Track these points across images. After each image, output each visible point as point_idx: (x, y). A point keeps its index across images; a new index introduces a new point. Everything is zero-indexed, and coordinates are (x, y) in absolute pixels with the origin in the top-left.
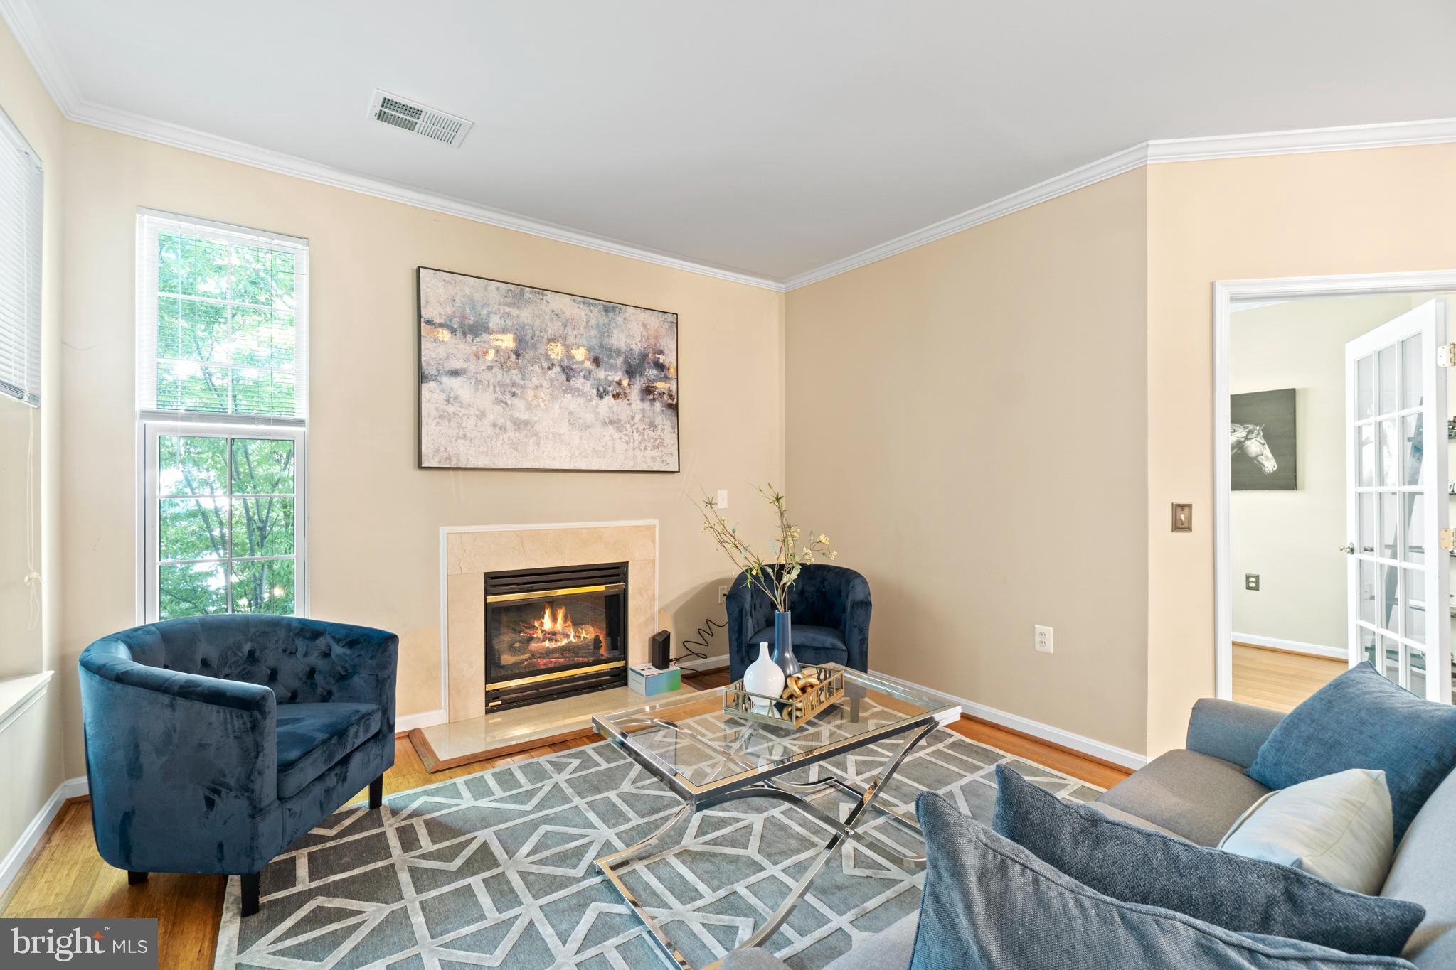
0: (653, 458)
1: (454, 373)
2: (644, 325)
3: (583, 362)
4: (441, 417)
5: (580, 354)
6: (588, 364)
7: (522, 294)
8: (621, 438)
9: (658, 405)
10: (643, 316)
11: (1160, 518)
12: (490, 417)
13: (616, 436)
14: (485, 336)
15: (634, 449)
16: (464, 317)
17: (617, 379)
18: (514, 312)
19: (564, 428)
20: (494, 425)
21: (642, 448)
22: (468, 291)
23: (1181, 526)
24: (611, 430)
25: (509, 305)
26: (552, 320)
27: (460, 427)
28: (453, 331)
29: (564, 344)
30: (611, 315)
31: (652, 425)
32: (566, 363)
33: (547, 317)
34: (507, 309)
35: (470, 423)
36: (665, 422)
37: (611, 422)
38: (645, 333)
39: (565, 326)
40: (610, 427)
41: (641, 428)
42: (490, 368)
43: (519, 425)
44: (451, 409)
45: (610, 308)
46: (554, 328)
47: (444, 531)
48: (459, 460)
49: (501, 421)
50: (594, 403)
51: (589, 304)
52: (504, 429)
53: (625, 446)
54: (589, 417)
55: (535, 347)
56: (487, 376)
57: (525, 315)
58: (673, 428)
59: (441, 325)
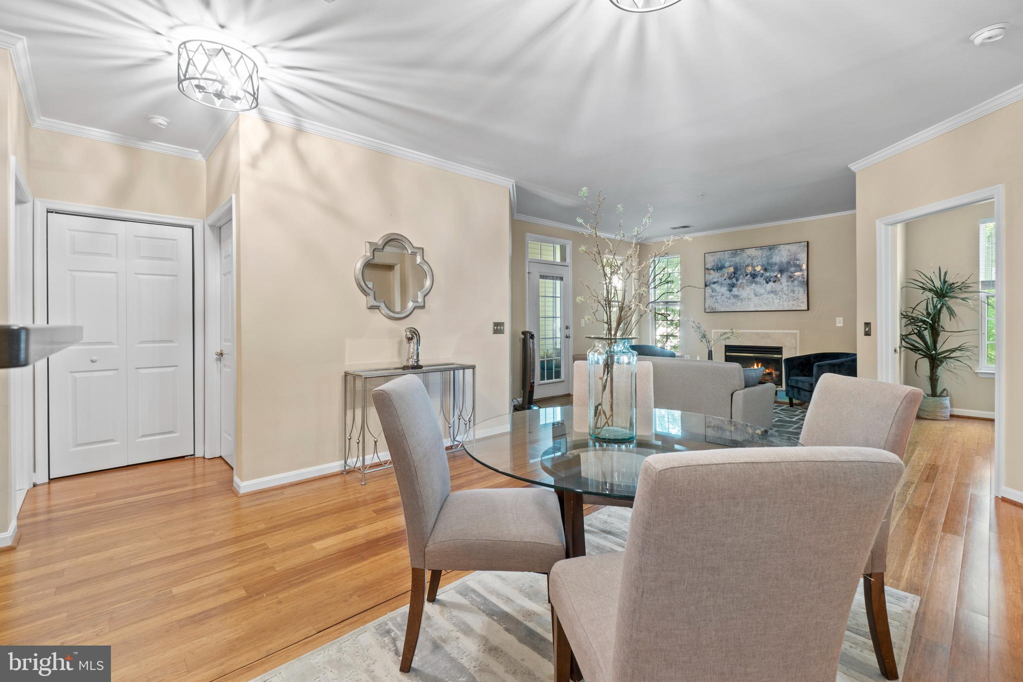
0: (793, 305)
1: (714, 283)
2: (789, 251)
3: (760, 271)
4: (711, 297)
5: (758, 269)
6: (762, 271)
7: (736, 253)
8: (777, 298)
9: (796, 283)
10: (788, 247)
11: (860, 329)
12: (725, 296)
13: (774, 297)
14: (724, 270)
15: (783, 302)
16: (717, 265)
17: (775, 275)
18: (734, 259)
19: (752, 296)
20: (727, 298)
21: (788, 300)
22: (718, 257)
23: (867, 334)
24: (772, 295)
25: (732, 258)
26: (747, 259)
27: (716, 299)
28: (714, 270)
29: (752, 266)
30: (772, 251)
31: (793, 291)
32: (753, 272)
33: (746, 258)
34: (731, 259)
35: (719, 298)
36: (800, 289)
37: (772, 292)
38: (789, 254)
39: (752, 259)
40: (772, 294)
41: (787, 292)
42: (725, 279)
43: (736, 297)
44: (713, 294)
45: (771, 248)
46: (749, 261)
47: (713, 331)
48: (715, 309)
49: (728, 296)
50: (764, 285)
51: (763, 249)
52: (730, 299)
53: (779, 301)
54: (762, 291)
55: (741, 269)
56: (725, 282)
57: (737, 259)
58: (804, 291)
59: (711, 269)
